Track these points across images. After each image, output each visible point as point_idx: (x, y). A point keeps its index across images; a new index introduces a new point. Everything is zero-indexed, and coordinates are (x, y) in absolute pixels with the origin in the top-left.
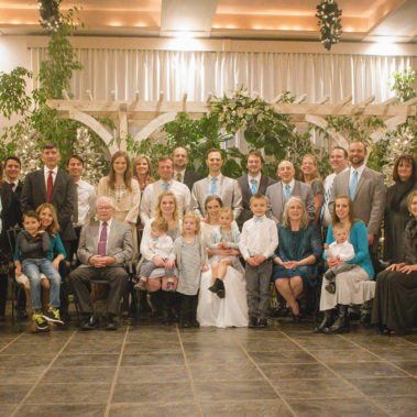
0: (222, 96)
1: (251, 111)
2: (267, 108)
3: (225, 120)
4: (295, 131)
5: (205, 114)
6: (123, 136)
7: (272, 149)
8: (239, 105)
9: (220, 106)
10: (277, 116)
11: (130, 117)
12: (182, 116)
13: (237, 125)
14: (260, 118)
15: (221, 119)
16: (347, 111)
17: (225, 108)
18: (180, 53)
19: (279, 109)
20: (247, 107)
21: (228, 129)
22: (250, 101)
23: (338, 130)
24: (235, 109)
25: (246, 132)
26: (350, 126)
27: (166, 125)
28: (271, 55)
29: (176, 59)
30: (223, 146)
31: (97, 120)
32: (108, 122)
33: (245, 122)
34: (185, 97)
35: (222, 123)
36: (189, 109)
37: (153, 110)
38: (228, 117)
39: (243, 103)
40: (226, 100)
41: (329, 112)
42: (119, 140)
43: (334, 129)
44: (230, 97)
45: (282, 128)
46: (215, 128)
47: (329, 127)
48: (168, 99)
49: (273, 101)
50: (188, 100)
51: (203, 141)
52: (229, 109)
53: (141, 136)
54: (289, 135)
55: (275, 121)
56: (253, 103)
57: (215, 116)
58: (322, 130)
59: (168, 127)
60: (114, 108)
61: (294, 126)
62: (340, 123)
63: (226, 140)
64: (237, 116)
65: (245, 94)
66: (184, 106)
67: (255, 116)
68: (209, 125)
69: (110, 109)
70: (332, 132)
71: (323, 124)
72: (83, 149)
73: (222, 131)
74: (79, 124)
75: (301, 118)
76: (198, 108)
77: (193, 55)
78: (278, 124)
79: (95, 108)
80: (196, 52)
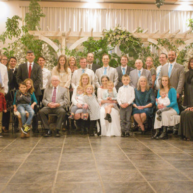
0: (109, 29)
1: (122, 37)
2: (130, 35)
3: (111, 41)
4: (143, 46)
5: (101, 38)
6: (64, 48)
7: (132, 54)
8: (117, 34)
9: (108, 34)
10: (135, 39)
11: (67, 39)
12: (91, 39)
13: (116, 43)
14: (127, 40)
15: (108, 40)
16: (167, 37)
17: (111, 35)
18: (90, 9)
19: (136, 36)
20: (121, 34)
21: (112, 44)
22: (122, 32)
23: (162, 45)
24: (115, 36)
25: (120, 46)
26: (168, 44)
27: (83, 43)
29: (88, 12)
30: (109, 52)
31: (52, 40)
32: (57, 41)
33: (120, 41)
34: (92, 30)
35: (109, 42)
36: (94, 35)
37: (78, 36)
38: (112, 39)
39: (119, 33)
40: (111, 31)
41: (159, 37)
42: (62, 50)
43: (161, 45)
44: (113, 30)
45: (137, 45)
46: (106, 45)
47: (159, 44)
48: (84, 31)
49: (133, 32)
50: (93, 31)
51: (100, 50)
52: (113, 35)
53: (72, 48)
54: (140, 48)
55: (134, 41)
56: (124, 33)
57: (106, 39)
58: (155, 45)
59: (84, 44)
60: (60, 35)
61: (142, 44)
62: (164, 42)
63: (111, 50)
64: (116, 39)
65: (120, 28)
66: (92, 34)
67: (125, 39)
68: (103, 43)
69: (58, 35)
70: (160, 46)
71: (156, 43)
72: (45, 53)
73: (109, 46)
74: (43, 42)
75: (146, 40)
76: (98, 35)
77: (96, 11)
78: (135, 43)
79: (51, 35)
80: (97, 9)
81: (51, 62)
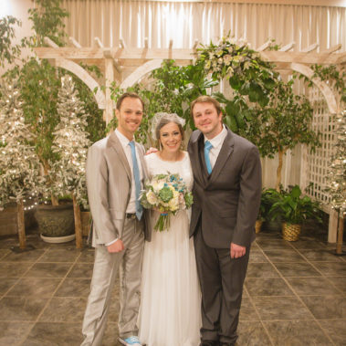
0: (208, 44)
1: (238, 59)
2: (254, 56)
3: (211, 68)
4: (279, 78)
5: (191, 61)
6: (108, 84)
7: (257, 96)
8: (226, 52)
9: (206, 54)
10: (262, 64)
11: (115, 67)
12: (169, 64)
13: (224, 73)
14: (247, 66)
15: (207, 66)
16: (332, 60)
17: (211, 55)
19: (265, 57)
20: (234, 54)
21: (214, 76)
22: (237, 49)
23: (323, 79)
24: (222, 56)
25: (231, 80)
26: (335, 76)
27: (154, 72)
28: (255, 7)
30: (209, 91)
31: (84, 67)
32: (97, 70)
33: (231, 69)
34: (171, 44)
35: (208, 71)
36: (175, 57)
37: (140, 57)
38: (215, 65)
39: (230, 50)
40: (213, 48)
41: (315, 61)
43: (319, 79)
44: (217, 44)
45: (267, 77)
46: (201, 76)
47: (315, 76)
49: (260, 49)
50: (173, 47)
51: (190, 86)
52: (216, 56)
53: (128, 83)
54: (273, 82)
55: (262, 69)
56: (241, 50)
57: (201, 64)
58: (306, 79)
60: (100, 55)
61: (278, 74)
62: (326, 71)
63: (211, 86)
64: (223, 64)
65: (232, 41)
66: (170, 53)
67: (242, 64)
68: (195, 73)
69: (96, 57)
70: (317, 81)
71: (309, 73)
73: (209, 78)
74: (63, 72)
75: (285, 65)
76: (184, 56)
77: (182, 5)
78: (264, 72)
79: (81, 55)
80: (185, 3)
81: (79, 115)
